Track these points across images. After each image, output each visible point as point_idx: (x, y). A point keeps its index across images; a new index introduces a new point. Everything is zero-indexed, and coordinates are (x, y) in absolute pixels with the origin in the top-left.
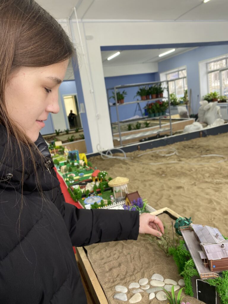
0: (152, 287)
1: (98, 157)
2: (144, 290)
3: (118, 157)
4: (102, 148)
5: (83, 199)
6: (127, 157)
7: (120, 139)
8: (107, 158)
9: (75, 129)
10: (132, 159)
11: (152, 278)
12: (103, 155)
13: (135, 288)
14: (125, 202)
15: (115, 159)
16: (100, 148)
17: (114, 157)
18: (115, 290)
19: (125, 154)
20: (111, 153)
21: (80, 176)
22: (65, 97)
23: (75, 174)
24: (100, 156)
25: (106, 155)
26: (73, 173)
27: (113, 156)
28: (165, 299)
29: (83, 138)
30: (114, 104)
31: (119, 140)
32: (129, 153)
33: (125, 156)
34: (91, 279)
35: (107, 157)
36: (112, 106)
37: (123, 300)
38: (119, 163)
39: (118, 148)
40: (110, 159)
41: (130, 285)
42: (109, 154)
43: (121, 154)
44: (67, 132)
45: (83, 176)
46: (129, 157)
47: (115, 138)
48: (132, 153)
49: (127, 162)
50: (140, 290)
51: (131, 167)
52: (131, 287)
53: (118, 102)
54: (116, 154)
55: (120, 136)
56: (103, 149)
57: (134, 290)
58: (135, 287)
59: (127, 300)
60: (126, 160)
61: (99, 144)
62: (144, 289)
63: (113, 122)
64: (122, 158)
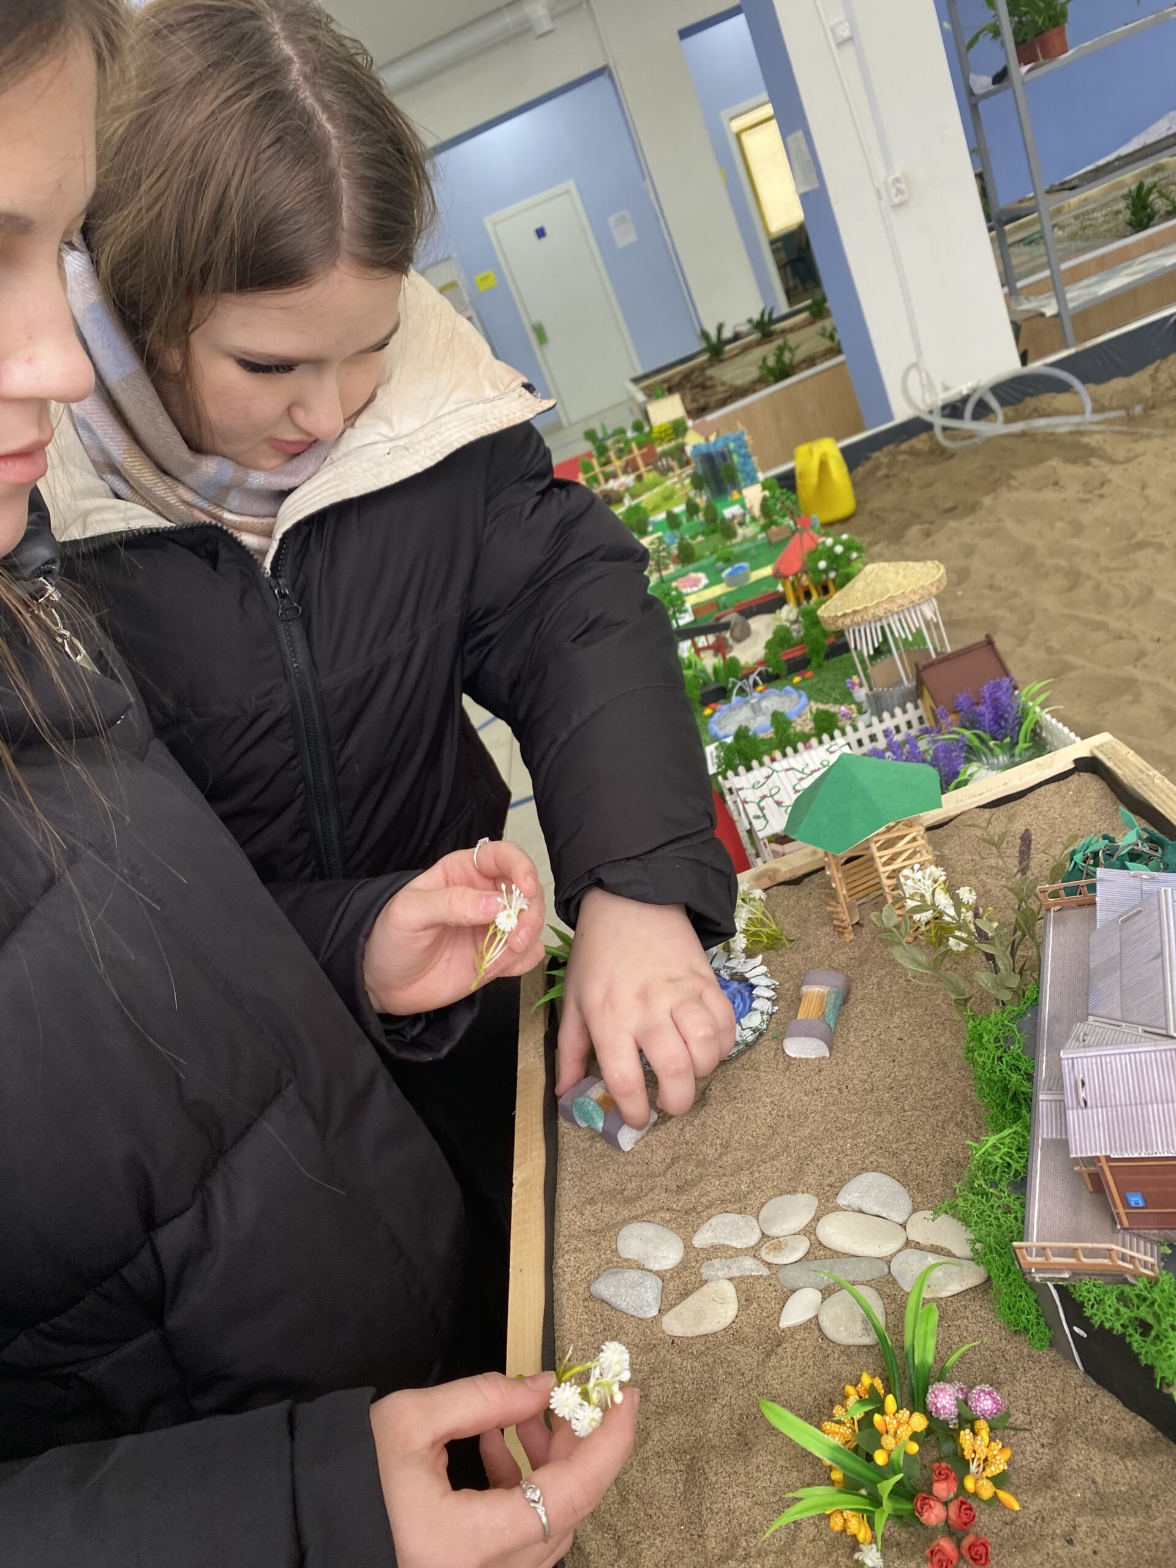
0: (819, 1252)
1: (919, 442)
2: (769, 1265)
3: (1040, 423)
4: (939, 388)
5: (708, 711)
6: (1099, 408)
7: (1061, 301)
8: (970, 442)
9: (808, 302)
10: (1131, 419)
11: (843, 1200)
12: (945, 429)
13: (729, 1248)
14: (920, 712)
15: (1023, 434)
16: (928, 386)
17: (1017, 427)
18: (615, 1251)
19: (1084, 392)
20: (994, 403)
21: (729, 585)
22: (737, 125)
23: (708, 576)
24: (932, 437)
25: (967, 424)
26: (696, 571)
27: (1008, 420)
28: (867, 1340)
29: (836, 351)
30: (1001, 77)
31: (1050, 310)
32: (1118, 384)
33: (1089, 406)
34: (518, 1176)
35: (971, 435)
36: (987, 95)
37: (631, 1311)
38: (1037, 460)
39: (1037, 366)
40: (989, 440)
41: (706, 1226)
42: (982, 411)
43: (1061, 400)
44: (764, 328)
45: (747, 577)
46: (1120, 407)
47: (1028, 305)
48: (1141, 380)
49: (1093, 441)
50: (749, 1266)
51: (1115, 474)
52: (703, 1238)
53: (1023, 60)
54: (1031, 403)
55: (1056, 286)
56: (946, 389)
57: (716, 1262)
58: (727, 1242)
59: (654, 1312)
60: (1090, 433)
61: (915, 365)
62: (770, 1258)
63: (1004, 201)
64: (1061, 425)
